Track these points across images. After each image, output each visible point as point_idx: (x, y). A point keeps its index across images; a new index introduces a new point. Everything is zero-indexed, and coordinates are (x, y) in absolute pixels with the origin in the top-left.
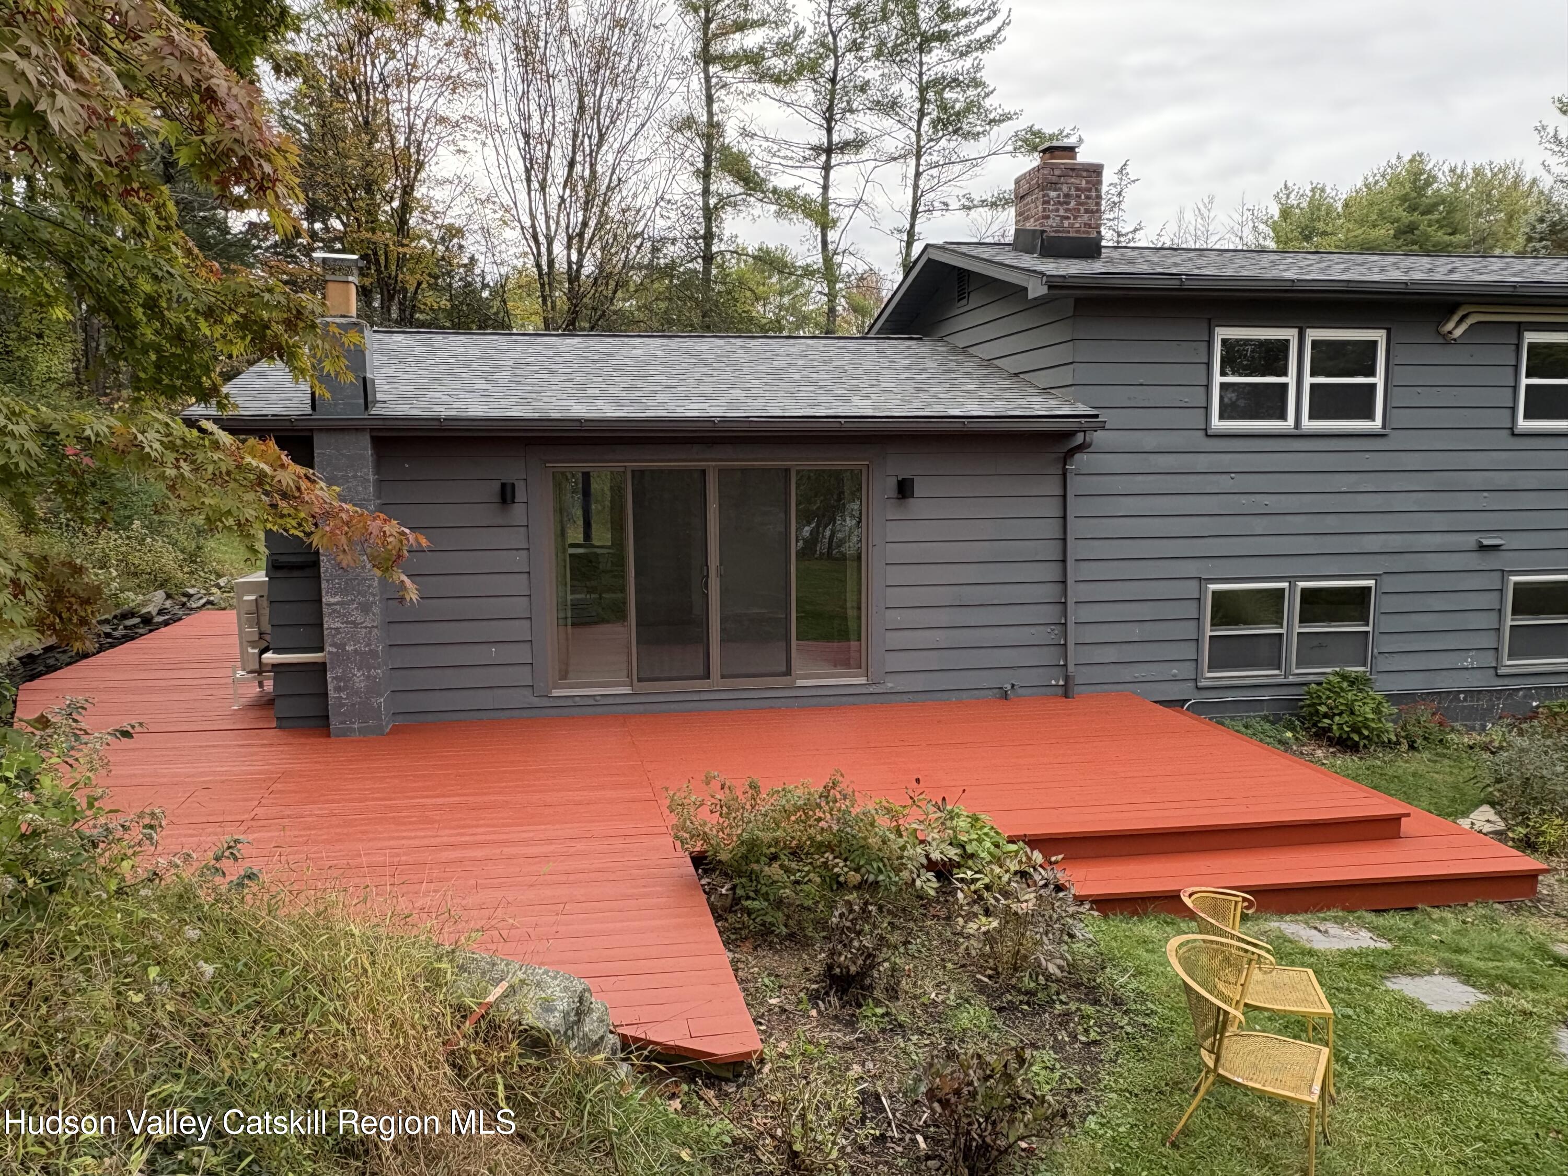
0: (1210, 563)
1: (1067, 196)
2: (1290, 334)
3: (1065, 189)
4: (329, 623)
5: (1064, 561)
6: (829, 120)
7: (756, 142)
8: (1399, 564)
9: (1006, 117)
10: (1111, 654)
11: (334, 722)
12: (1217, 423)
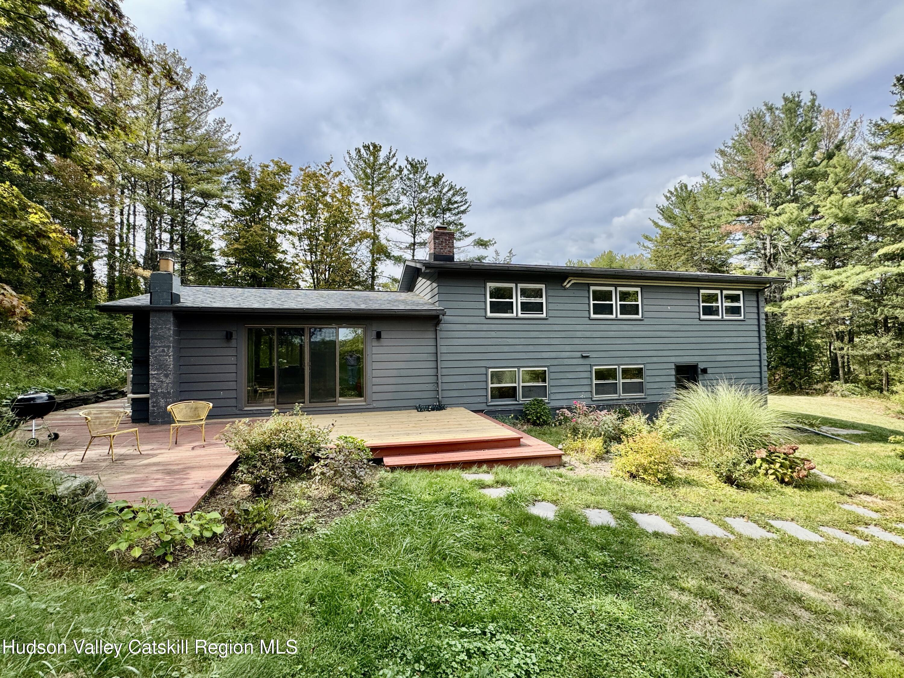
0: (490, 362)
1: (442, 242)
2: (513, 285)
3: (441, 239)
4: (152, 381)
5: (437, 361)
6: (414, 235)
7: (390, 243)
8: (555, 362)
9: (471, 234)
10: (455, 394)
11: (151, 419)
12: (489, 314)
